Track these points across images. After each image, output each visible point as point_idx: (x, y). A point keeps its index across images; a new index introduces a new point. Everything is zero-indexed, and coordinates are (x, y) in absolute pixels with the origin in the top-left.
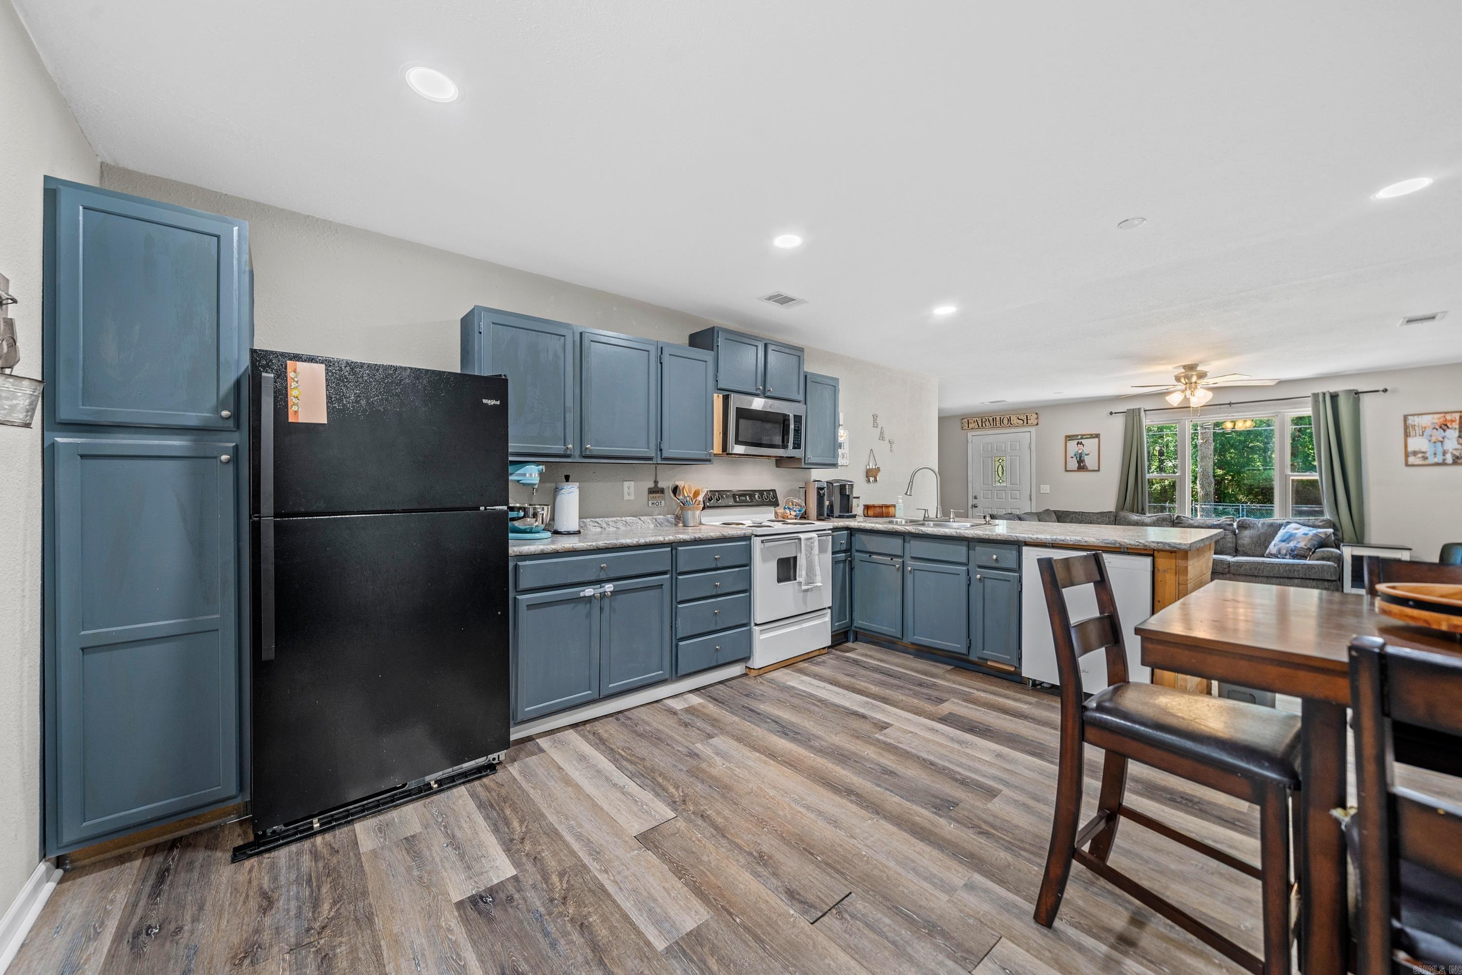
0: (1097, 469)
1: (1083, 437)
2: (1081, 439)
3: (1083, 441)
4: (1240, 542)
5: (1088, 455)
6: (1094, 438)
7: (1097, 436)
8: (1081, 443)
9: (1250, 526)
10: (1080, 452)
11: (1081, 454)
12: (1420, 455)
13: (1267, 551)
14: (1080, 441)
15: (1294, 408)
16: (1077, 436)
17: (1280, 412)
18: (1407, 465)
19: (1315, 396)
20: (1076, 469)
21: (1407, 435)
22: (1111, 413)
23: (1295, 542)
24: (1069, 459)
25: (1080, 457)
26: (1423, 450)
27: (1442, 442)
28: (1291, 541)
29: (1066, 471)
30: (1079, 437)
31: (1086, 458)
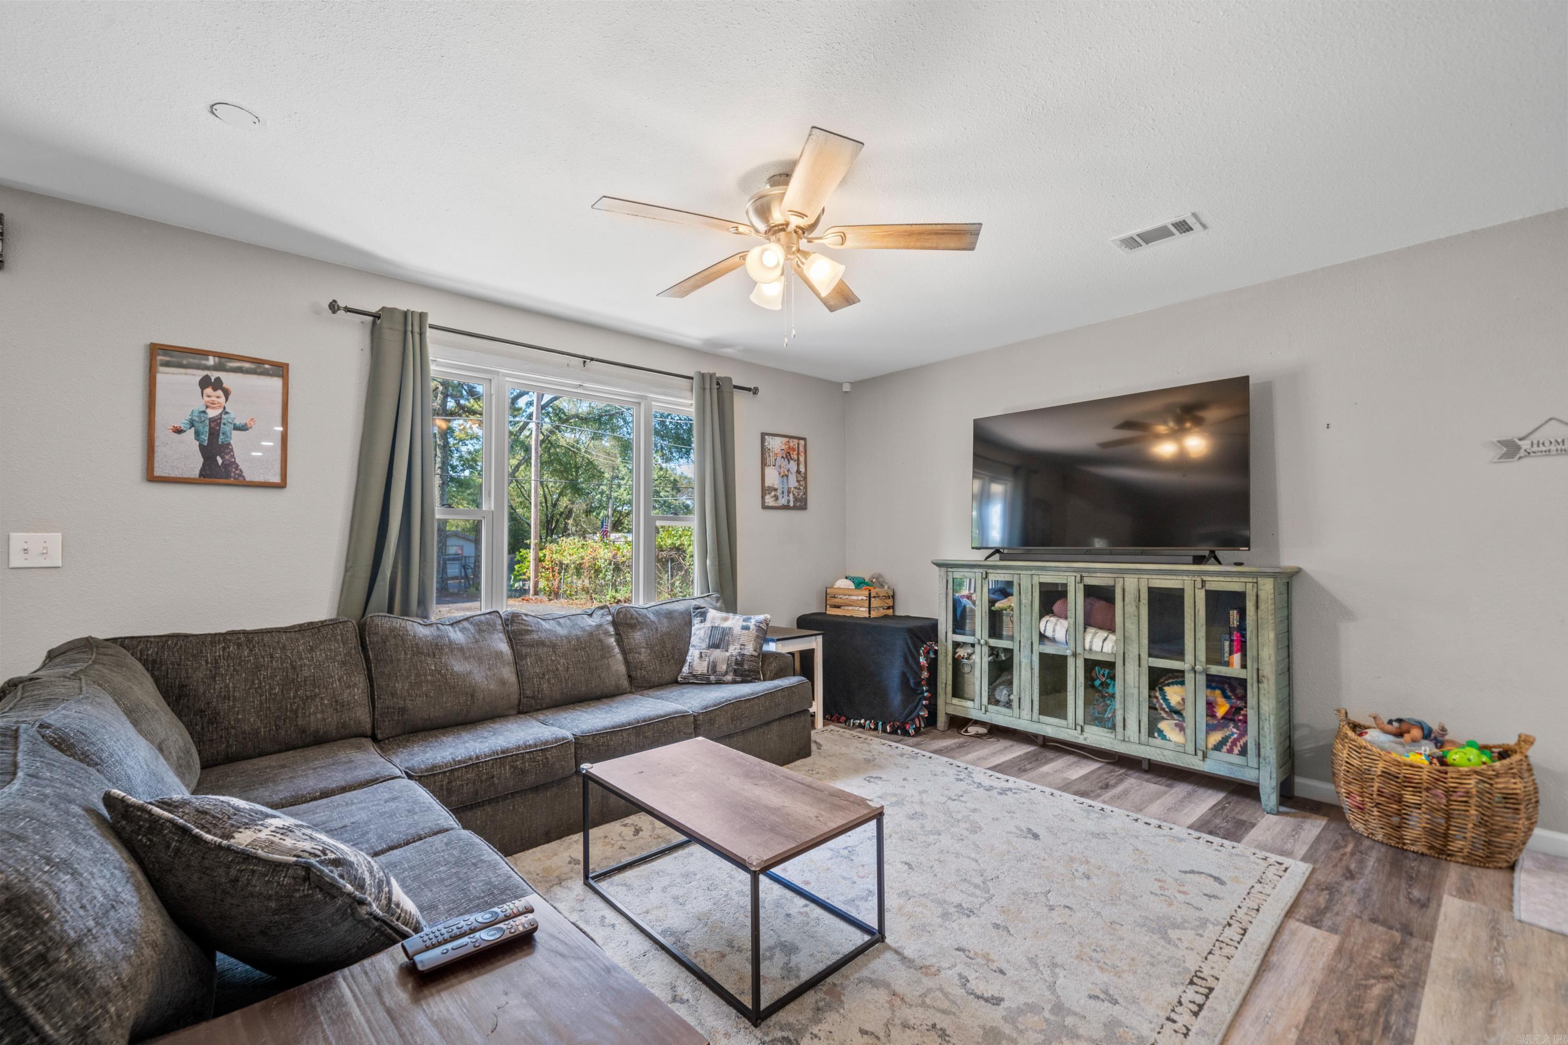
0: (277, 479)
1: (225, 361)
2: (219, 368)
3: (228, 379)
4: (630, 657)
5: (243, 428)
6: (265, 373)
7: (280, 370)
8: (217, 385)
9: (639, 622)
10: (212, 413)
11: (215, 424)
12: (773, 494)
13: (685, 669)
14: (214, 375)
15: (662, 394)
16: (205, 354)
17: (645, 398)
18: (765, 507)
19: (703, 376)
20: (195, 473)
21: (764, 464)
22: (334, 307)
23: (738, 647)
24: (162, 434)
25: (214, 433)
26: (776, 486)
27: (787, 476)
28: (728, 645)
29: (151, 477)
30: (211, 361)
31: (236, 440)
